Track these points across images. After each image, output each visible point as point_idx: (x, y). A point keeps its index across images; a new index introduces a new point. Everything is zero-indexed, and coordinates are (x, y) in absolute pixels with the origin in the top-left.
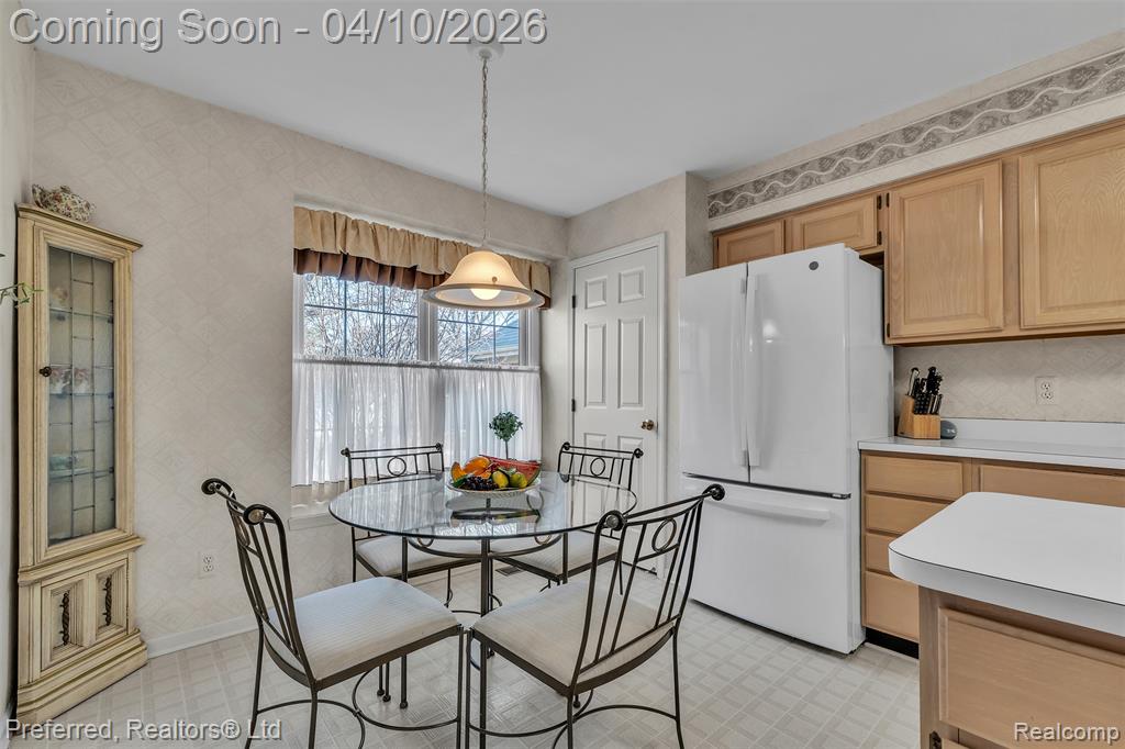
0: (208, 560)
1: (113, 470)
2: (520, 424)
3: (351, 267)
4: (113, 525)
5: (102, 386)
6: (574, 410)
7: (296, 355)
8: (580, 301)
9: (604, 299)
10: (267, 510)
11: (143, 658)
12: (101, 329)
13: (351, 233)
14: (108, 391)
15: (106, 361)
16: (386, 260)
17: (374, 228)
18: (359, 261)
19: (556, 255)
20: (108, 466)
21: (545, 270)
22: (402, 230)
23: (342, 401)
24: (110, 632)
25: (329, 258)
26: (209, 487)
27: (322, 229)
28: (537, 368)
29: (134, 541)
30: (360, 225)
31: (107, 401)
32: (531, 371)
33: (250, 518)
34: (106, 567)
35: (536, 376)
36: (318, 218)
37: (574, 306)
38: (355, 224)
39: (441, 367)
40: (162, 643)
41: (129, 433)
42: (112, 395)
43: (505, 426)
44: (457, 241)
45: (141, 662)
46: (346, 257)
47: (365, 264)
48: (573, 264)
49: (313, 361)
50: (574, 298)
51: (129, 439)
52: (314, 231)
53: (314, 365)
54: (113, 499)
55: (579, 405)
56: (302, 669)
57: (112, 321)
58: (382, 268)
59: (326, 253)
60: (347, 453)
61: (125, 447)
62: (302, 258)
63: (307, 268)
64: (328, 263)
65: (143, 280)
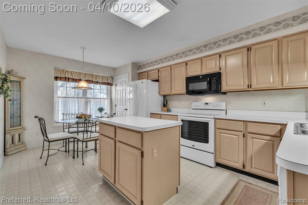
0: (37, 133)
1: (20, 116)
2: (104, 109)
3: (67, 79)
4: (20, 126)
5: (19, 102)
6: (116, 106)
7: (55, 96)
8: (117, 85)
9: (125, 84)
10: (42, 118)
11: (25, 148)
12: (19, 93)
13: (67, 73)
14: (20, 103)
15: (19, 98)
16: (74, 78)
17: (72, 72)
18: (69, 78)
19: (113, 75)
20: (19, 116)
21: (111, 78)
22: (78, 72)
23: (65, 105)
24: (20, 143)
25: (62, 78)
26: (36, 117)
27: (61, 72)
28: (110, 98)
29: (24, 129)
30: (69, 71)
31: (19, 105)
32: (108, 99)
33: (40, 119)
34: (20, 132)
35: (109, 100)
36: (60, 70)
37: (116, 86)
38: (68, 71)
39: (87, 98)
40: (29, 146)
41: (23, 110)
42: (20, 104)
43: (101, 110)
44: (90, 73)
45: (25, 149)
46: (66, 78)
47: (70, 79)
48: (116, 77)
49: (59, 97)
50: (116, 84)
51: (23, 112)
52: (59, 73)
53: (59, 98)
54: (20, 121)
55: (117, 105)
56: (47, 140)
57: (20, 91)
58: (73, 79)
59: (62, 77)
60: (63, 114)
61: (23, 113)
62: (56, 78)
63: (58, 80)
64: (62, 79)
65: (26, 84)
